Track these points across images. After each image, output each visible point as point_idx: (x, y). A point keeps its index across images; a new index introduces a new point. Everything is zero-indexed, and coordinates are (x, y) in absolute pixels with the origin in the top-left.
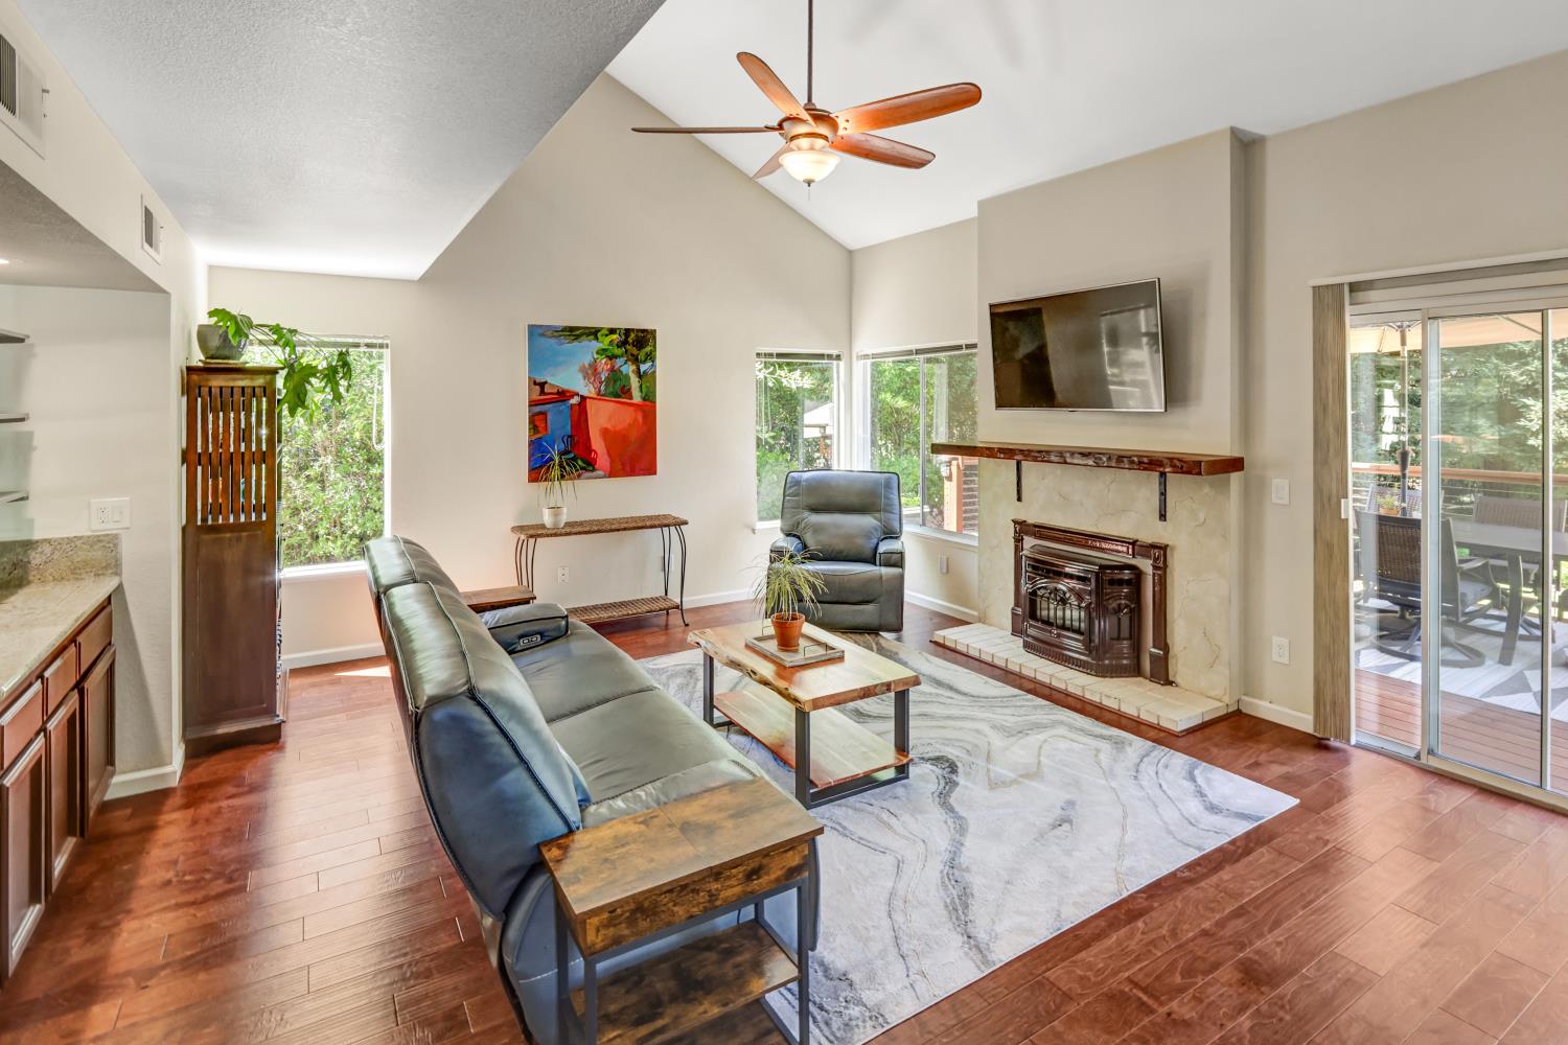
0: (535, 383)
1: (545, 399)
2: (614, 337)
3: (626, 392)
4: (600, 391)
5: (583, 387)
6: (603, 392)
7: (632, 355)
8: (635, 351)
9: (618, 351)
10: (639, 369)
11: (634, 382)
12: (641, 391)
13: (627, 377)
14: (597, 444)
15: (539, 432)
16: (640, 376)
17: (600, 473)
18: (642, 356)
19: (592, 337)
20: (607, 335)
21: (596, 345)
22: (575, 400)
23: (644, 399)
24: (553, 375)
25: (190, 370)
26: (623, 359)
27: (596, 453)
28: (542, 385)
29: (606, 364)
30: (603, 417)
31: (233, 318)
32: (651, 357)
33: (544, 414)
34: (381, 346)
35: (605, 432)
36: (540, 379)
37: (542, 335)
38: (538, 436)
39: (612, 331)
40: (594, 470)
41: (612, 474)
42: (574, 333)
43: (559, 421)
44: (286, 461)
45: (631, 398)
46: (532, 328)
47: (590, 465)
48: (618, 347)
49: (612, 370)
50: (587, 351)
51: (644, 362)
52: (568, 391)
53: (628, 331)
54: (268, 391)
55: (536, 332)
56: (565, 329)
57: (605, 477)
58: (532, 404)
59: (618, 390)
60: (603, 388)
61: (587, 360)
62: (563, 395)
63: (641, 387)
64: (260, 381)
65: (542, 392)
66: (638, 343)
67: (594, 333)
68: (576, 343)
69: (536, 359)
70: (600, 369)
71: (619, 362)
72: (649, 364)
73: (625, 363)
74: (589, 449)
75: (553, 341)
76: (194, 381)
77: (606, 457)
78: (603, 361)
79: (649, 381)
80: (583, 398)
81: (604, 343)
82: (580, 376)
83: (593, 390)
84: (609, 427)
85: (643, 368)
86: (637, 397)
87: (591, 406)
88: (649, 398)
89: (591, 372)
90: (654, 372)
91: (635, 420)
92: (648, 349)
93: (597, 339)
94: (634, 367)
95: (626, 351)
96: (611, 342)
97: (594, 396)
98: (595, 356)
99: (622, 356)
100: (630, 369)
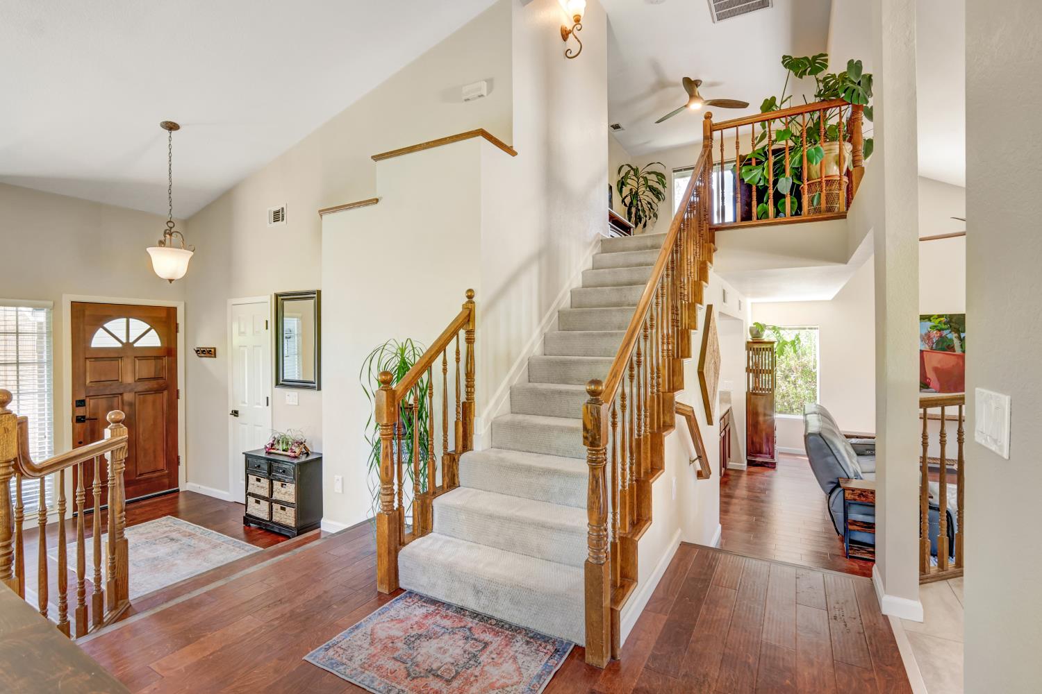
2: (942, 319)
3: (951, 348)
4: (932, 347)
5: (921, 345)
6: (934, 348)
7: (955, 328)
8: (956, 326)
9: (944, 327)
10: (960, 336)
11: (957, 343)
12: (962, 348)
13: (951, 340)
14: (931, 374)
16: (958, 339)
17: (933, 390)
19: (927, 320)
20: (937, 319)
21: (930, 324)
23: (963, 352)
25: (748, 342)
26: (948, 331)
27: (930, 379)
29: (936, 333)
30: (934, 361)
31: (760, 325)
34: (815, 329)
35: (936, 370)
39: (940, 316)
40: (929, 388)
41: (941, 391)
44: (779, 374)
45: (954, 351)
47: (926, 385)
48: (945, 324)
49: (941, 336)
50: (924, 326)
51: (964, 332)
53: (951, 316)
54: (771, 350)
57: (936, 392)
59: (946, 347)
60: (934, 346)
61: (924, 332)
63: (959, 345)
64: (769, 346)
66: (956, 322)
67: (928, 317)
70: (932, 337)
71: (945, 333)
73: (950, 333)
74: (925, 377)
76: (749, 346)
77: (937, 382)
78: (935, 332)
80: (921, 351)
81: (935, 323)
82: (919, 340)
83: (927, 347)
84: (939, 366)
85: (963, 335)
86: (959, 351)
87: (926, 355)
89: (928, 337)
91: (956, 363)
92: (962, 324)
93: (930, 321)
94: (956, 335)
95: (951, 327)
96: (940, 322)
97: (929, 350)
98: (930, 330)
99: (948, 329)
100: (953, 336)
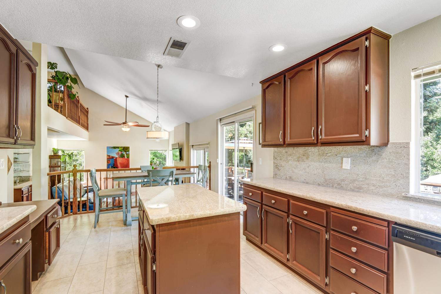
1: (110, 158)
2: (122, 148)
3: (124, 157)
4: (119, 157)
5: (117, 156)
8: (125, 150)
9: (122, 150)
11: (125, 155)
13: (124, 154)
14: (119, 165)
15: (108, 163)
18: (127, 151)
21: (119, 149)
22: (115, 158)
25: (51, 156)
28: (109, 156)
30: (119, 161)
32: (129, 151)
33: (109, 160)
34: (83, 150)
35: (120, 163)
39: (121, 147)
42: (115, 148)
43: (112, 161)
45: (125, 158)
46: (107, 147)
49: (121, 153)
50: (117, 150)
53: (124, 147)
55: (108, 148)
56: (113, 147)
58: (107, 159)
59: (122, 156)
61: (117, 152)
62: (113, 158)
65: (109, 157)
66: (126, 149)
67: (118, 148)
69: (108, 152)
71: (123, 152)
72: (128, 152)
74: (117, 166)
75: (111, 149)
77: (120, 168)
79: (128, 155)
81: (120, 149)
82: (116, 154)
85: (127, 153)
86: (126, 157)
87: (117, 159)
88: (128, 158)
89: (118, 154)
91: (126, 161)
92: (128, 150)
96: (121, 149)
100: (124, 153)
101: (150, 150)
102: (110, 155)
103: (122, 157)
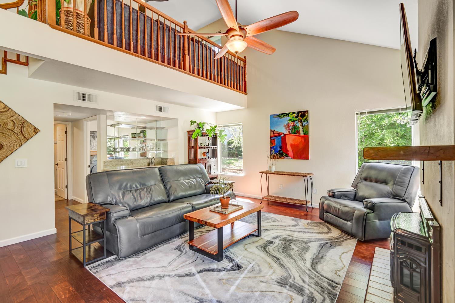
0: (272, 131)
1: (275, 136)
2: (294, 115)
3: (298, 132)
4: (290, 132)
5: (285, 131)
6: (291, 132)
7: (300, 120)
8: (301, 118)
9: (295, 119)
10: (302, 124)
11: (301, 129)
12: (303, 132)
13: (299, 127)
14: (289, 149)
15: (273, 145)
16: (303, 126)
17: (290, 158)
18: (303, 119)
19: (287, 116)
20: (292, 115)
21: (288, 118)
22: (282, 136)
23: (304, 134)
24: (277, 128)
26: (297, 122)
27: (289, 151)
28: (274, 131)
29: (292, 123)
30: (290, 140)
32: (306, 120)
33: (274, 139)
34: (240, 125)
35: (291, 145)
36: (273, 130)
37: (274, 117)
38: (273, 146)
39: (293, 113)
40: (288, 157)
41: (294, 158)
42: (282, 115)
43: (278, 141)
45: (300, 134)
46: (271, 115)
47: (287, 155)
48: (295, 118)
49: (294, 125)
50: (286, 119)
51: (304, 122)
52: (281, 133)
53: (298, 113)
55: (272, 117)
56: (279, 115)
57: (292, 159)
58: (271, 137)
59: (295, 131)
60: (291, 131)
61: (286, 123)
62: (279, 134)
63: (303, 130)
65: (274, 134)
66: (303, 115)
67: (288, 114)
68: (283, 118)
69: (272, 124)
70: (290, 126)
71: (296, 123)
72: (306, 122)
73: (298, 123)
74: (287, 150)
75: (276, 118)
77: (292, 153)
78: (291, 123)
79: (306, 128)
80: (285, 135)
81: (291, 117)
82: (284, 128)
83: (288, 132)
84: (293, 143)
85: (304, 124)
86: (302, 134)
87: (287, 137)
88: (306, 134)
89: (288, 126)
90: (308, 125)
91: (302, 141)
92: (306, 117)
93: (289, 116)
94: (301, 124)
95: (298, 119)
97: (288, 134)
98: (288, 122)
99: (297, 120)
100: (299, 125)
101: (357, 114)
102: (276, 130)
103: (295, 133)
